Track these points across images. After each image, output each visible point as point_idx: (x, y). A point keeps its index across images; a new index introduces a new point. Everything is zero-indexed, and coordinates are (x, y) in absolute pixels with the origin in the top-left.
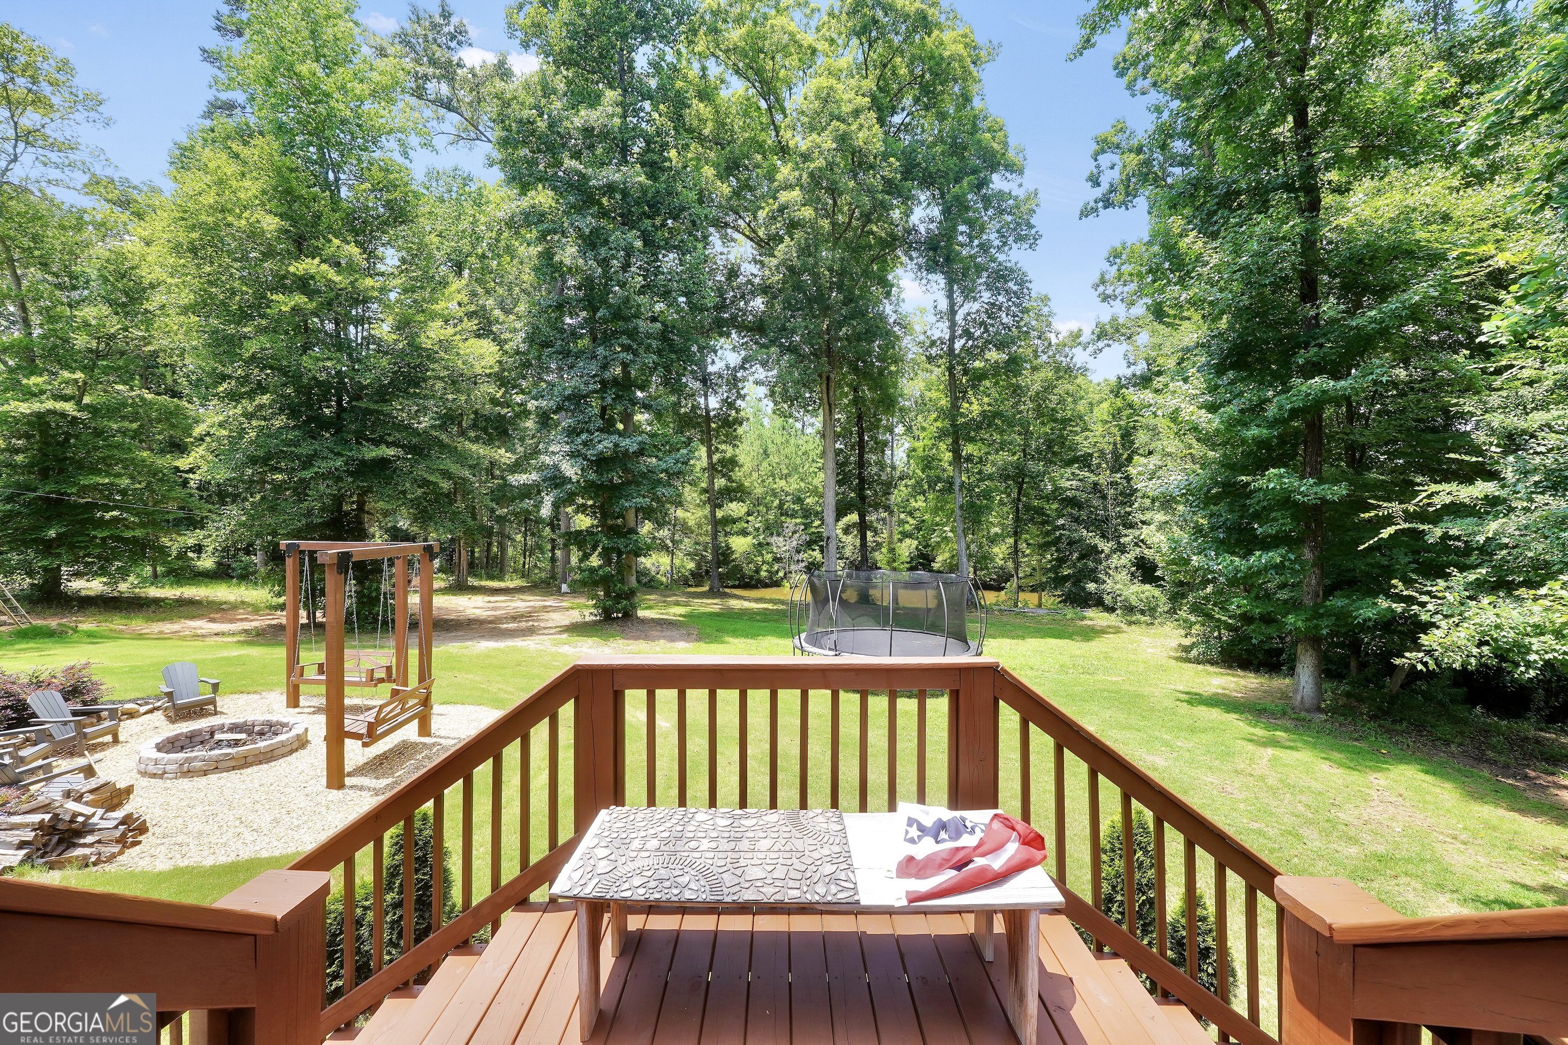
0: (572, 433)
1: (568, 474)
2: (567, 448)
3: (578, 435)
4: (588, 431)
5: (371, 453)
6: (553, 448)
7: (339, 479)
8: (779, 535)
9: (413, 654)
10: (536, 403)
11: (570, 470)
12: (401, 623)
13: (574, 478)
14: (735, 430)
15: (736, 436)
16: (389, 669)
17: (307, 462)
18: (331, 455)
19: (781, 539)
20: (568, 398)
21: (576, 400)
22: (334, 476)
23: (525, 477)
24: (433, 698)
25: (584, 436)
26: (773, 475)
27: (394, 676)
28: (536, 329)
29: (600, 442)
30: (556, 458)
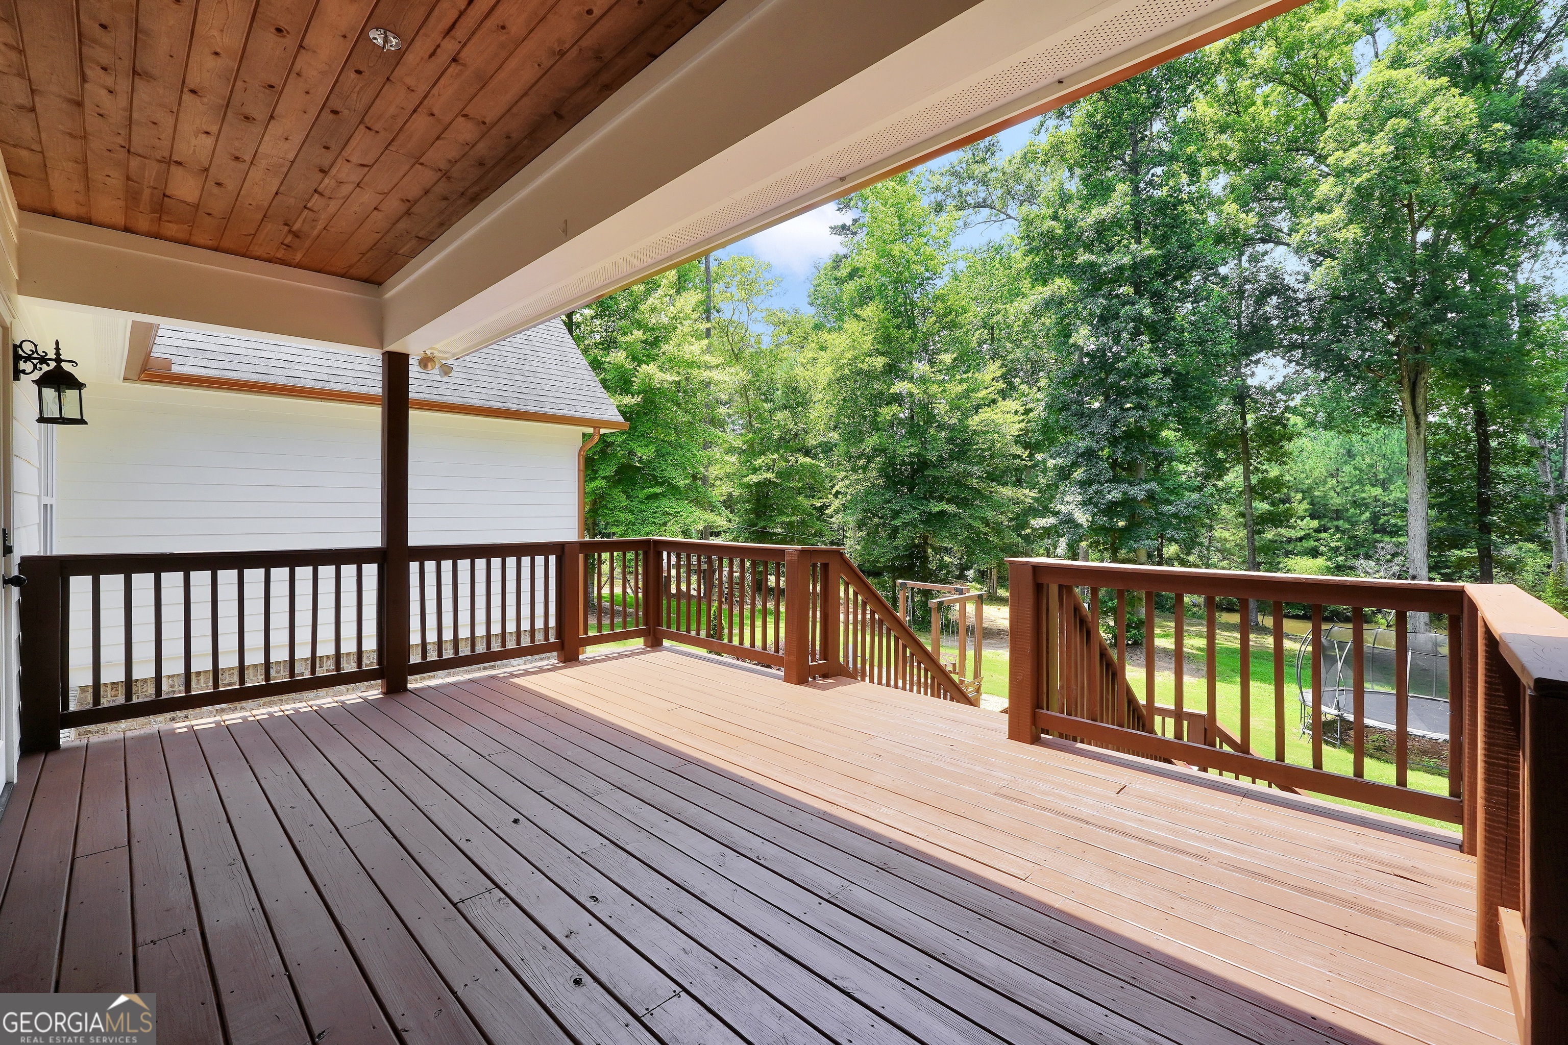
0: (1084, 484)
1: (1080, 521)
2: (1080, 498)
3: (1090, 485)
4: (1099, 482)
5: (936, 507)
6: (1069, 498)
7: (915, 526)
8: (1368, 557)
9: (970, 654)
10: (1054, 462)
11: (1082, 517)
12: (962, 631)
13: (1085, 525)
14: (1282, 447)
15: (1285, 453)
16: (954, 665)
17: (896, 514)
18: (911, 509)
19: (1372, 563)
20: (1082, 455)
21: (1090, 455)
22: (912, 524)
23: (1044, 520)
24: (982, 689)
25: (1095, 487)
26: (1360, 482)
27: (957, 670)
28: (1054, 398)
29: (1109, 492)
30: (1070, 507)
